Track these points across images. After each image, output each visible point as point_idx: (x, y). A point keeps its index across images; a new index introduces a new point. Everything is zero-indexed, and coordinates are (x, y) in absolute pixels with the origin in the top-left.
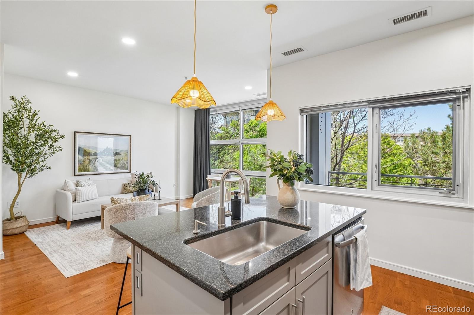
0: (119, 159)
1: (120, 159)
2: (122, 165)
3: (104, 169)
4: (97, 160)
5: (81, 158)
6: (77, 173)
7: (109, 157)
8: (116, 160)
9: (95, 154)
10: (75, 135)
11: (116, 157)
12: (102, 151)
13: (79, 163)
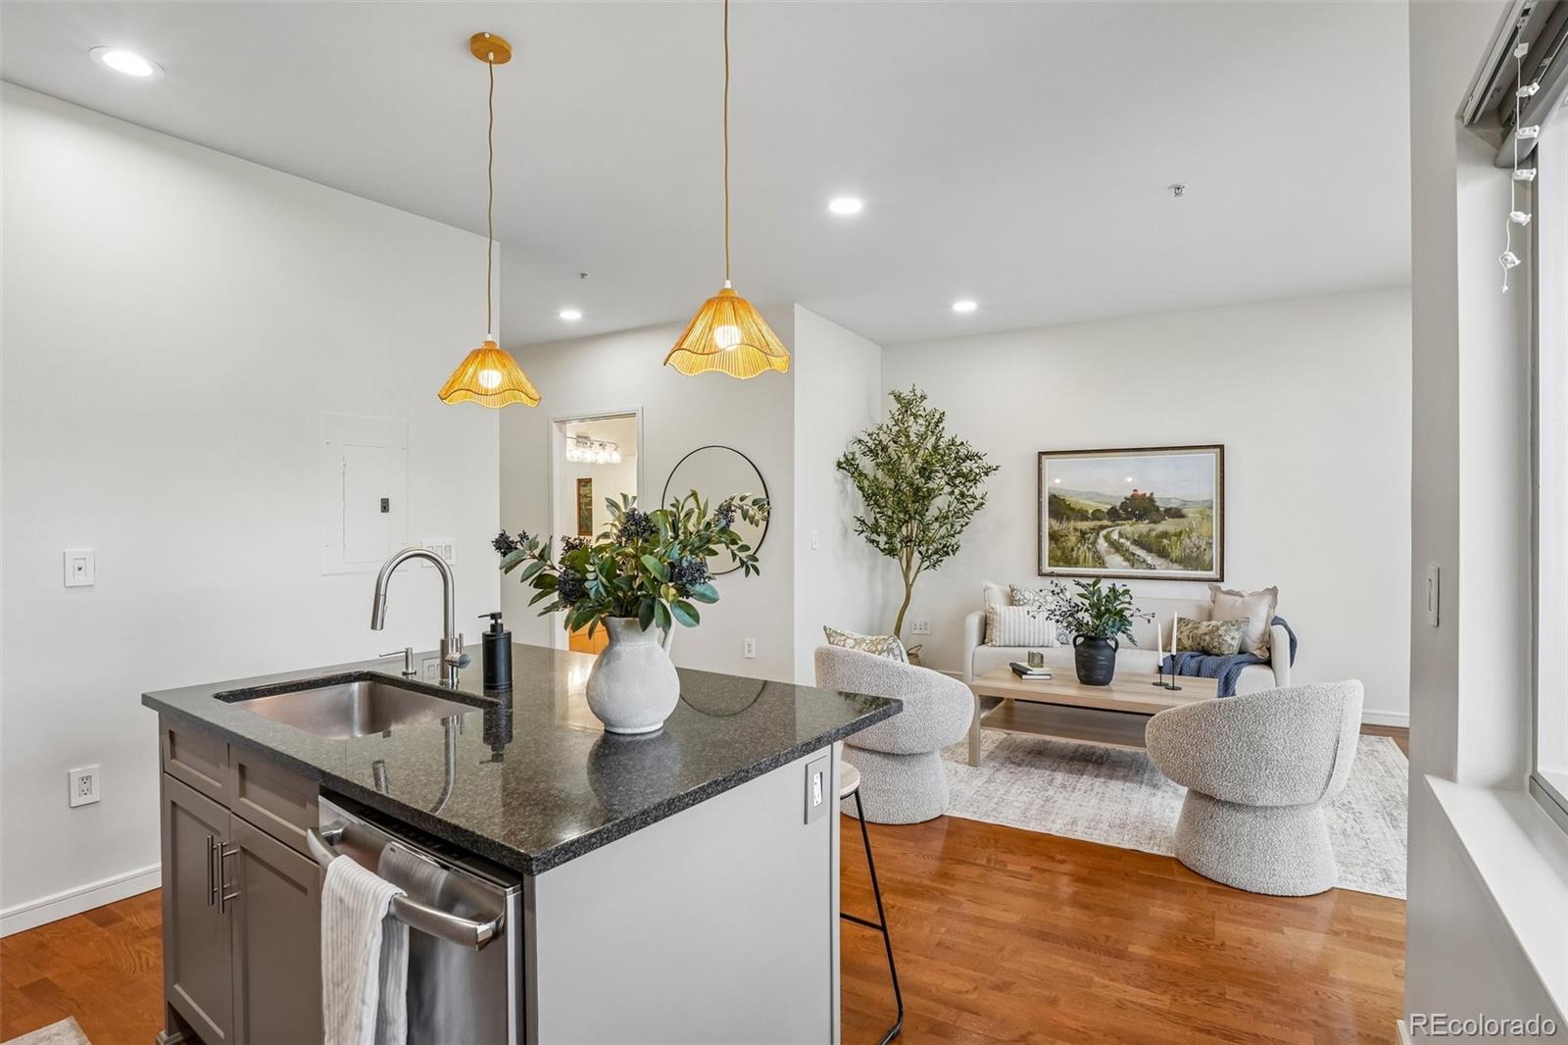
0: (1178, 530)
1: (1181, 533)
2: (1188, 551)
3: (1126, 564)
4: (1103, 532)
5: (1056, 525)
6: (1047, 569)
7: (1141, 525)
8: (1165, 535)
9: (1097, 515)
10: (1040, 463)
11: (1168, 525)
12: (1119, 504)
13: (1050, 540)
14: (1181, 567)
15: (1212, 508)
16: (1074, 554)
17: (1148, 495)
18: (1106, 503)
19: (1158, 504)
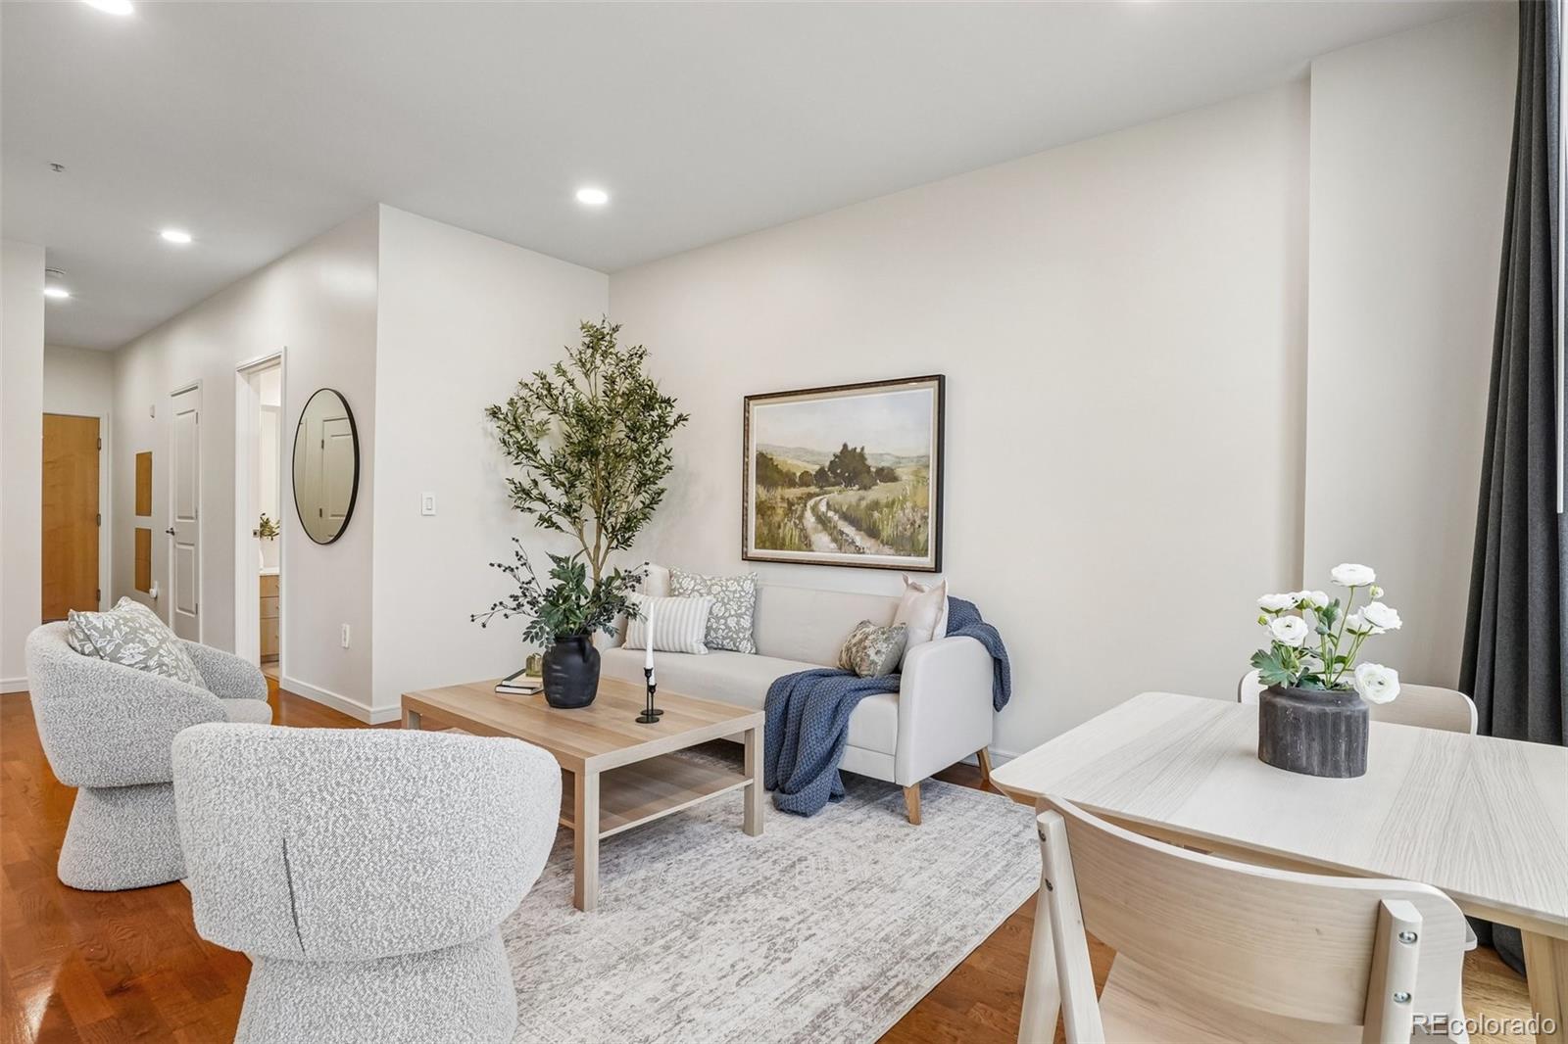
0: (890, 499)
1: (893, 502)
2: (900, 528)
3: (833, 545)
4: (811, 503)
5: (764, 494)
6: (753, 552)
7: (851, 493)
8: (875, 505)
9: (805, 480)
10: (746, 410)
11: (880, 492)
12: (827, 464)
13: (757, 514)
14: (892, 551)
15: (928, 466)
16: (781, 531)
17: (858, 450)
18: (815, 463)
19: (870, 462)
